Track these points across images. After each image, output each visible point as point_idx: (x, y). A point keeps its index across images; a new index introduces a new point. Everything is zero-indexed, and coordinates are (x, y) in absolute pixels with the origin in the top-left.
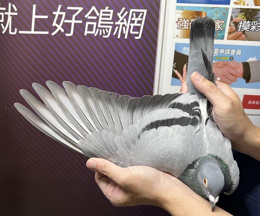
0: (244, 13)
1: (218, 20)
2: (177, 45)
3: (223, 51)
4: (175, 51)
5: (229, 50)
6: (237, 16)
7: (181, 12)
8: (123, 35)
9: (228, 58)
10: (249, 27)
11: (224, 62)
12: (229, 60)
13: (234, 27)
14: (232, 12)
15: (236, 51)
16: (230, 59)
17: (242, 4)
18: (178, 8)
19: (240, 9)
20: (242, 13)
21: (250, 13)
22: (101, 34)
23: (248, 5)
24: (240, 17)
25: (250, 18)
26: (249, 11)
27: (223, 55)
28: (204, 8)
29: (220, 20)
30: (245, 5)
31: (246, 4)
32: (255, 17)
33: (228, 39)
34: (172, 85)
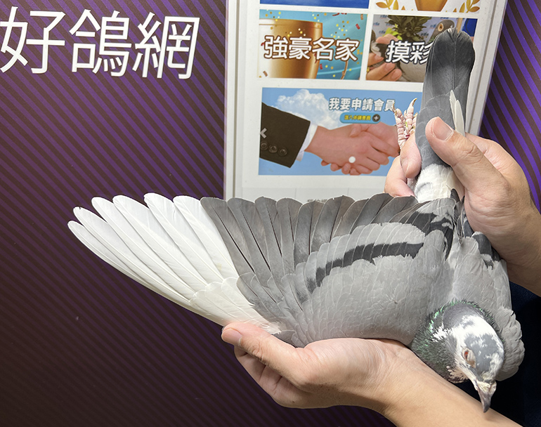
0: (396, 26)
1: (346, 40)
2: (264, 89)
3: (360, 103)
4: (263, 104)
5: (370, 101)
6: (384, 32)
7: (271, 22)
8: (153, 70)
9: (368, 117)
10: (407, 54)
11: (362, 125)
12: (372, 122)
13: (379, 54)
14: (374, 24)
15: (385, 103)
16: (374, 120)
17: (392, 6)
18: (264, 14)
19: (390, 16)
20: (394, 26)
21: (409, 25)
22: (106, 69)
23: (403, 9)
24: (390, 33)
25: (408, 35)
26: (407, 22)
27: (359, 111)
28: (318, 14)
29: (350, 40)
30: (397, 9)
31: (400, 8)
32: (419, 34)
33: (368, 78)
34: (260, 174)
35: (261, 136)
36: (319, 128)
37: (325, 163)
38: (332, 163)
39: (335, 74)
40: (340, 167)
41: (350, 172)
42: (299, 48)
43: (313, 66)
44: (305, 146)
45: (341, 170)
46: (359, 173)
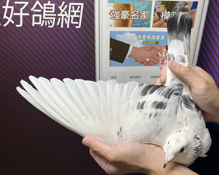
0: (164, 5)
1: (144, 11)
2: (111, 32)
3: (150, 37)
4: (110, 38)
5: (154, 36)
6: (159, 8)
7: (113, 4)
8: (65, 25)
9: (154, 43)
10: (169, 16)
11: (151, 46)
13: (158, 17)
14: (155, 4)
15: (161, 36)
18: (110, 1)
19: (162, 1)
21: (169, 5)
22: (46, 25)
24: (162, 8)
25: (170, 9)
26: (169, 3)
27: (150, 40)
28: (132, 1)
29: (145, 11)
32: (174, 8)
33: (153, 27)
34: (110, 66)
35: (110, 51)
36: (134, 47)
37: (136, 61)
38: (140, 61)
39: (140, 25)
40: (143, 63)
41: (147, 65)
42: (125, 15)
43: (131, 22)
44: (128, 54)
45: (143, 64)
46: (150, 65)
